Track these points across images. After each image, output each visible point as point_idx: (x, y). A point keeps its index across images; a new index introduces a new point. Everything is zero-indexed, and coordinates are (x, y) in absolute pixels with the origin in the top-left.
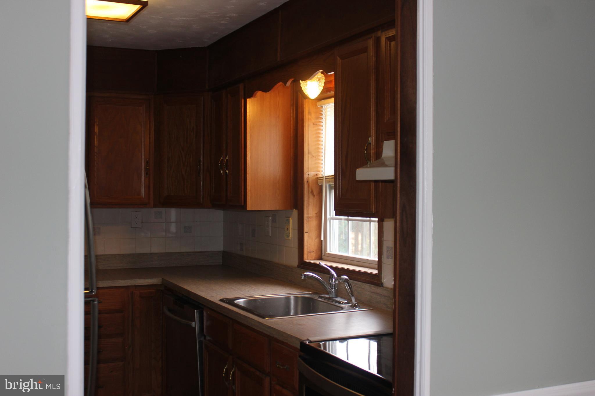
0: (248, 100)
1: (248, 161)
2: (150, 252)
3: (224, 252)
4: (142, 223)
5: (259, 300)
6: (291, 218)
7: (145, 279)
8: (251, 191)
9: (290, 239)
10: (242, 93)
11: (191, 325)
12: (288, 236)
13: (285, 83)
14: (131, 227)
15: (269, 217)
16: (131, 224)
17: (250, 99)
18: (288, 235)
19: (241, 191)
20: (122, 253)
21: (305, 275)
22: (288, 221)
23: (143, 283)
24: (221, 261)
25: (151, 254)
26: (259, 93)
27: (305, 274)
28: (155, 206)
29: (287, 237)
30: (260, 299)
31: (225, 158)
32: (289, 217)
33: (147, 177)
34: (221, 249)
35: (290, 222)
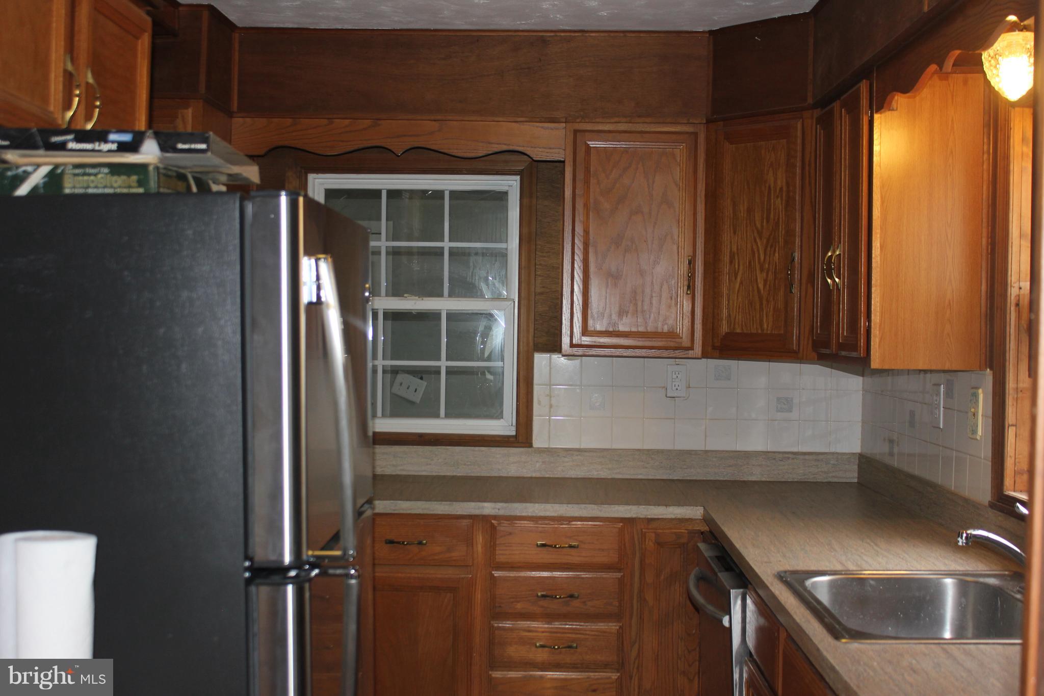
0: (876, 116)
1: (876, 256)
2: (703, 449)
3: (861, 456)
4: (689, 387)
5: (872, 582)
6: (980, 391)
7: (666, 506)
8: (880, 326)
9: (978, 438)
10: (864, 102)
11: (721, 621)
12: (974, 432)
13: (941, 65)
14: (666, 396)
15: (941, 385)
16: (666, 389)
17: (883, 115)
18: (974, 429)
19: (859, 325)
20: (646, 447)
21: (967, 534)
22: (975, 395)
23: (663, 515)
24: (856, 475)
25: (706, 452)
26: (900, 100)
27: (969, 532)
28: (705, 355)
29: (972, 434)
30: (873, 579)
31: (834, 252)
32: (977, 388)
33: (687, 294)
34: (858, 450)
35: (978, 398)
